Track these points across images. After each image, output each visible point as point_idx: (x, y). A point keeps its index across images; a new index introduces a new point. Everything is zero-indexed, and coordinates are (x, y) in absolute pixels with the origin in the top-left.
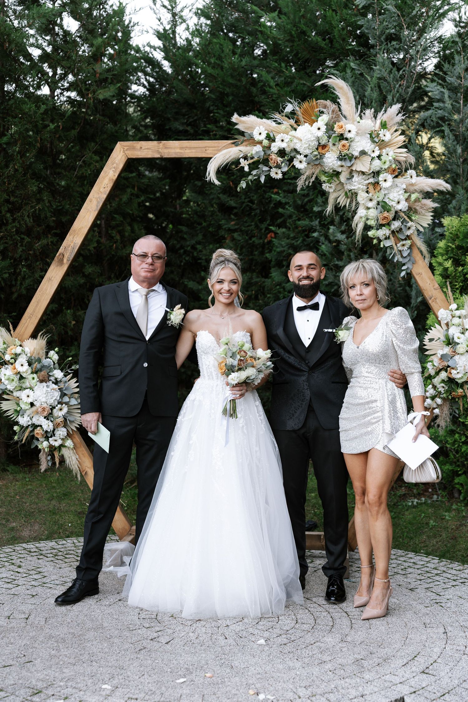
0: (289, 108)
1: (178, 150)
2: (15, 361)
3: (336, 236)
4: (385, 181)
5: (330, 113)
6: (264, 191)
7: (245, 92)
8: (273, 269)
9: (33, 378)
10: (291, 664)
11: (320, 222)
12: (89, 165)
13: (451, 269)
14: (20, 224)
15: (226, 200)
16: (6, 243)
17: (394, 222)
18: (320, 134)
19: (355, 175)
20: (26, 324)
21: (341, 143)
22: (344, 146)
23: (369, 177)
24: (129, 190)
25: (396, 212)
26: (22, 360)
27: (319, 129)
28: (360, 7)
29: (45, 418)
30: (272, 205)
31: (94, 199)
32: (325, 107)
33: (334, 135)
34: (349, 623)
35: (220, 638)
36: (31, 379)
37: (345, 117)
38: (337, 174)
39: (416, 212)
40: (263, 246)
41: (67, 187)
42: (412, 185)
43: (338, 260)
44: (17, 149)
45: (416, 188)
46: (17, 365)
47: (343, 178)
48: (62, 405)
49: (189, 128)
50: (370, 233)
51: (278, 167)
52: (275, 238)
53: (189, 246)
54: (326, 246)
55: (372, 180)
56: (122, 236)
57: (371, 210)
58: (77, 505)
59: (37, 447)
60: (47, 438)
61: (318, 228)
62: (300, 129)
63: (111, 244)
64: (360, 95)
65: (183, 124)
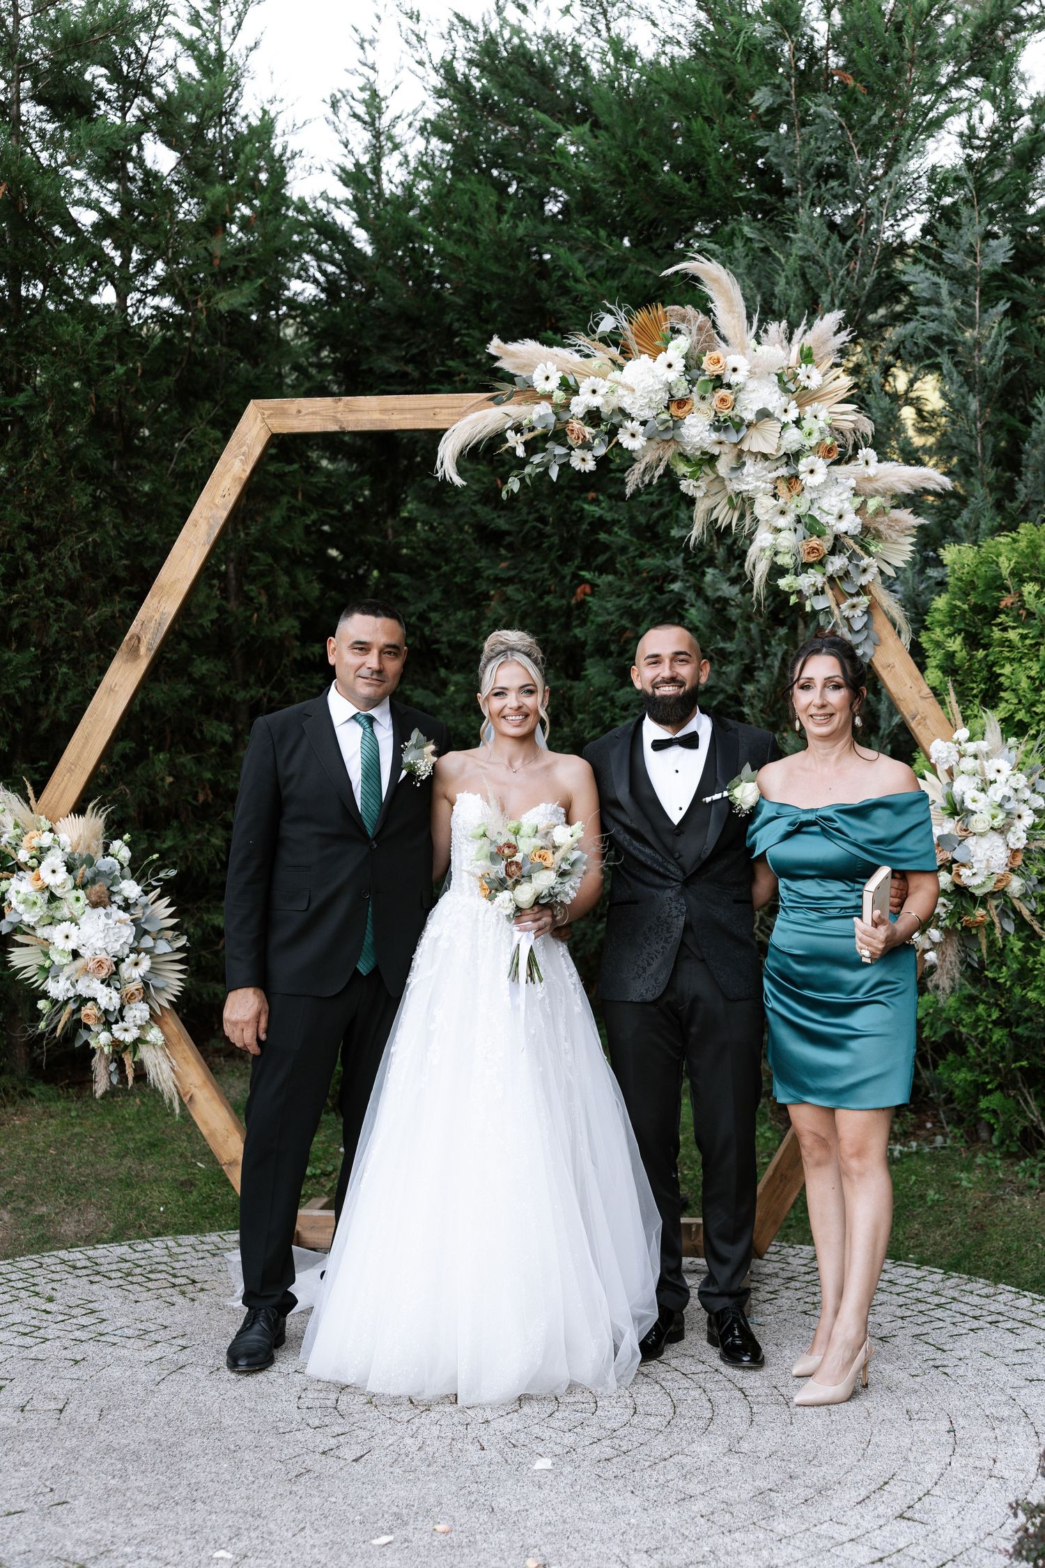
0: (607, 324)
1: (377, 416)
2: (40, 863)
3: (718, 590)
4: (812, 472)
5: (694, 331)
6: (567, 497)
7: (525, 292)
8: (589, 661)
9: (78, 899)
10: (619, 1502)
11: (685, 561)
12: (201, 448)
13: (961, 655)
14: (54, 575)
15: (489, 518)
16: (25, 614)
17: (832, 558)
18: (673, 376)
19: (749, 462)
20: (63, 785)
21: (717, 395)
22: (723, 400)
23: (778, 464)
24: (284, 500)
25: (837, 537)
26: (55, 860)
27: (670, 366)
28: (762, 110)
29: (102, 982)
30: (585, 527)
31: (201, 521)
32: (683, 319)
33: (702, 378)
34: (746, 1413)
35: (470, 1447)
36: (72, 900)
37: (724, 339)
38: (711, 459)
39: (878, 536)
40: (568, 612)
41: (154, 496)
42: (869, 479)
43: (724, 639)
44: (48, 418)
45: (877, 485)
46: (44, 871)
47: (722, 467)
48: (139, 953)
49: (410, 368)
50: (783, 583)
51: (587, 446)
52: (593, 594)
53: (413, 614)
54: (698, 609)
55: (783, 471)
56: (272, 597)
57: (783, 534)
58: (177, 1166)
59: (87, 1043)
60: (108, 1025)
61: (681, 572)
62: (629, 366)
63: (248, 613)
64: (763, 294)
65: (397, 360)
